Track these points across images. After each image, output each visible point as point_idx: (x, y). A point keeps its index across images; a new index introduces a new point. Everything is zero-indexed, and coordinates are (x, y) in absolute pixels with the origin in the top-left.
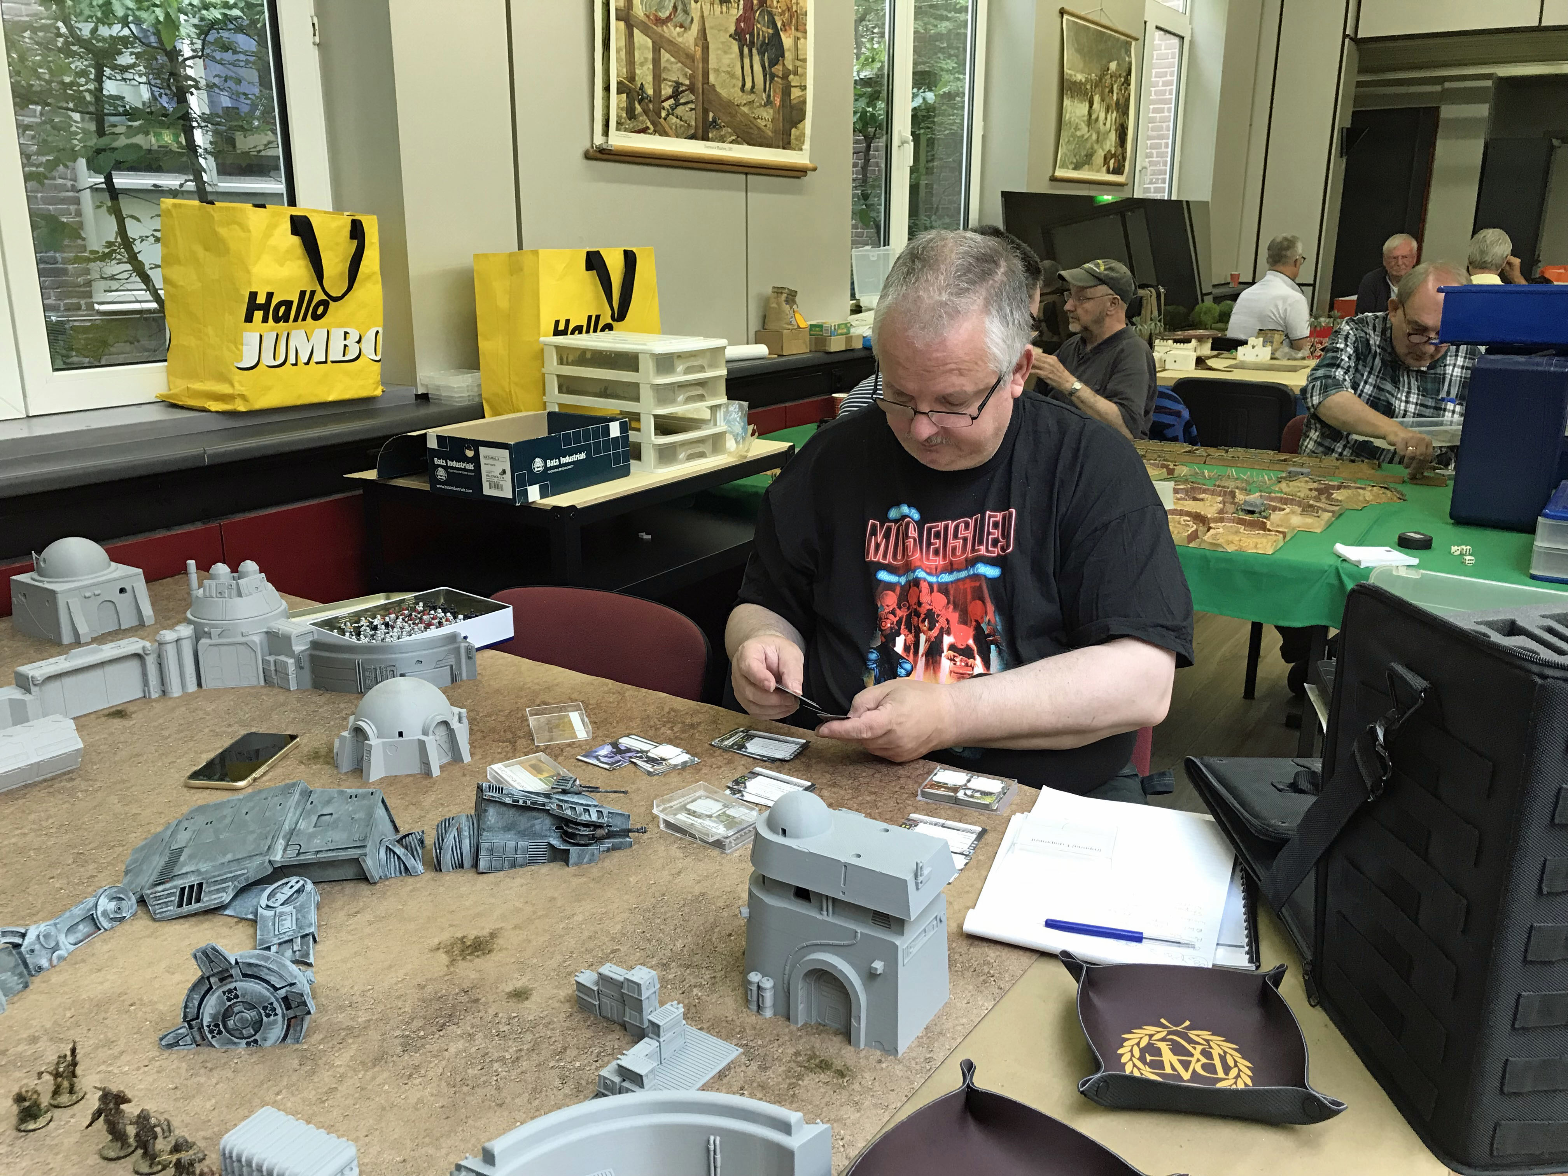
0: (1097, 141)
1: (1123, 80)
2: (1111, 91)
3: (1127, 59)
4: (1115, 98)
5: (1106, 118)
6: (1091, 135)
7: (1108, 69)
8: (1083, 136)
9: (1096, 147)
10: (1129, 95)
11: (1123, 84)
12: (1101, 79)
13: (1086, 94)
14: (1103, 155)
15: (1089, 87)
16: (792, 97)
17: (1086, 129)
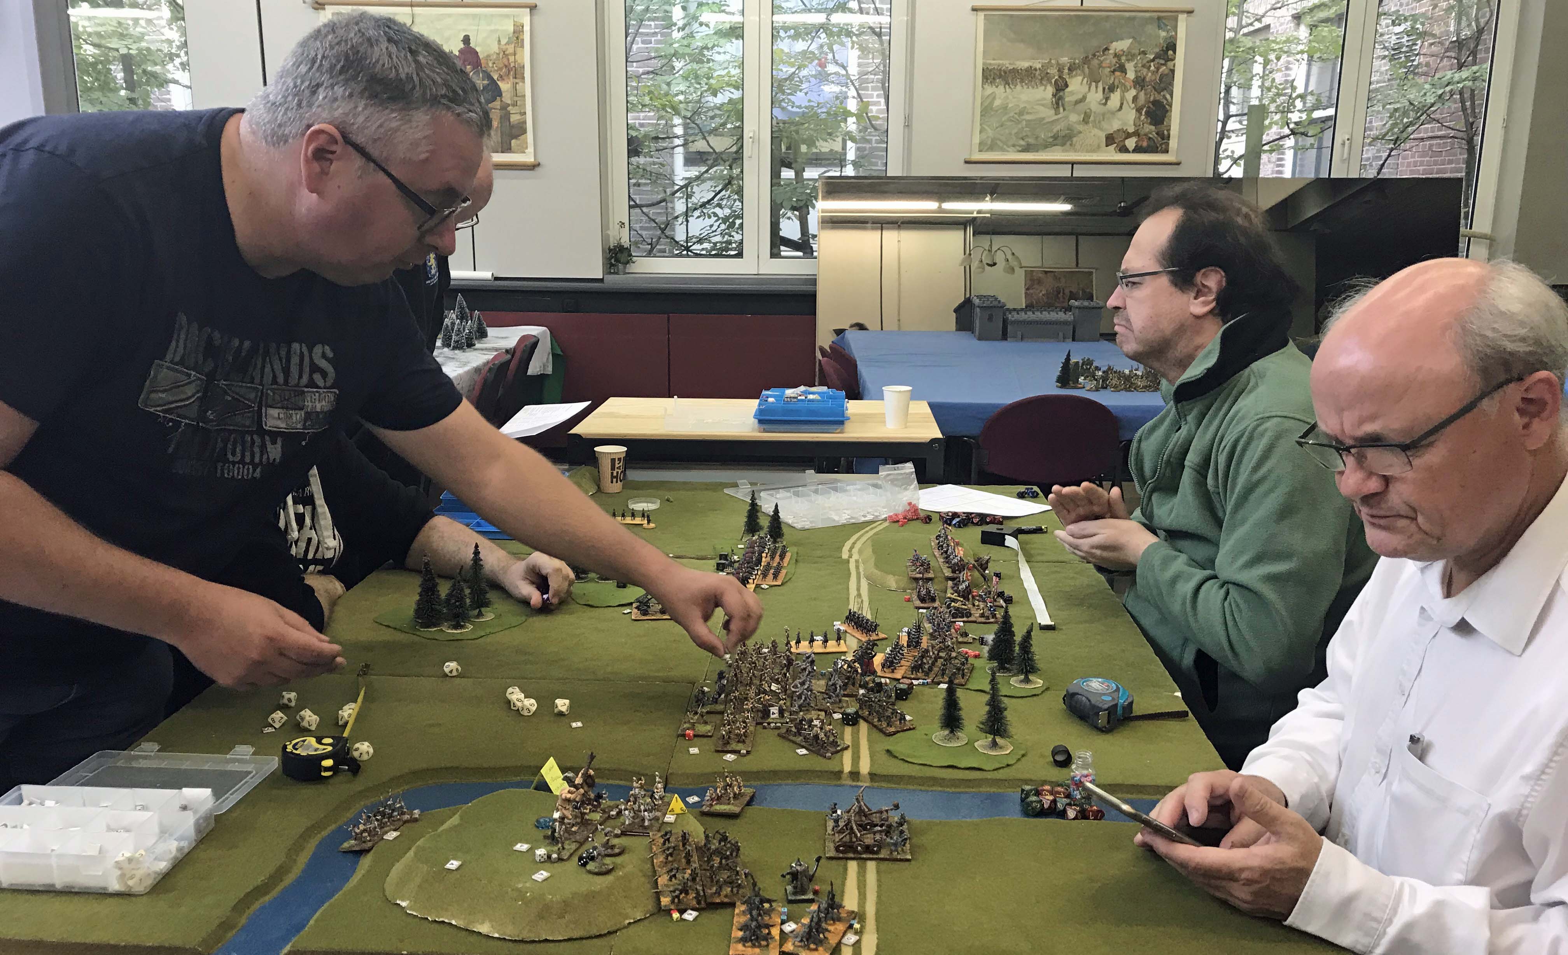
0: (1086, 120)
1: (1152, 57)
2: (1122, 69)
3: (1163, 34)
4: (1131, 75)
5: (1107, 99)
6: (1067, 117)
7: (1107, 49)
8: (1043, 119)
9: (1081, 128)
10: (1173, 71)
11: (1153, 60)
12: (1086, 60)
13: (1045, 77)
14: (1103, 136)
15: (1053, 71)
16: (511, 120)
17: (1053, 112)
